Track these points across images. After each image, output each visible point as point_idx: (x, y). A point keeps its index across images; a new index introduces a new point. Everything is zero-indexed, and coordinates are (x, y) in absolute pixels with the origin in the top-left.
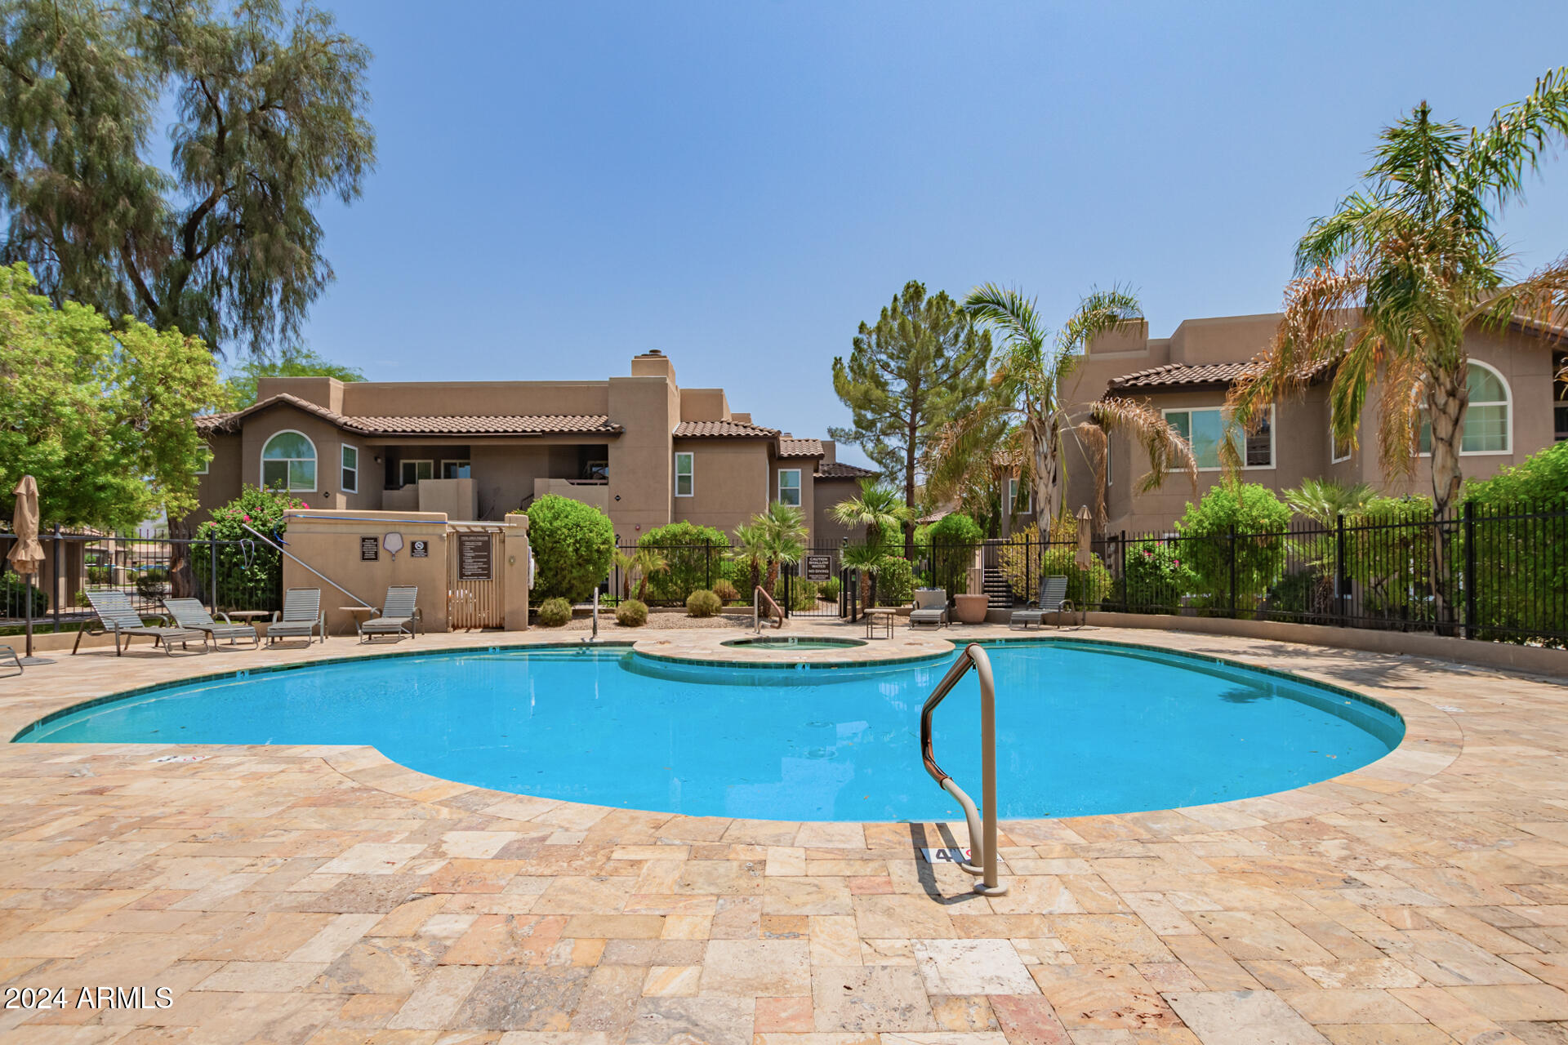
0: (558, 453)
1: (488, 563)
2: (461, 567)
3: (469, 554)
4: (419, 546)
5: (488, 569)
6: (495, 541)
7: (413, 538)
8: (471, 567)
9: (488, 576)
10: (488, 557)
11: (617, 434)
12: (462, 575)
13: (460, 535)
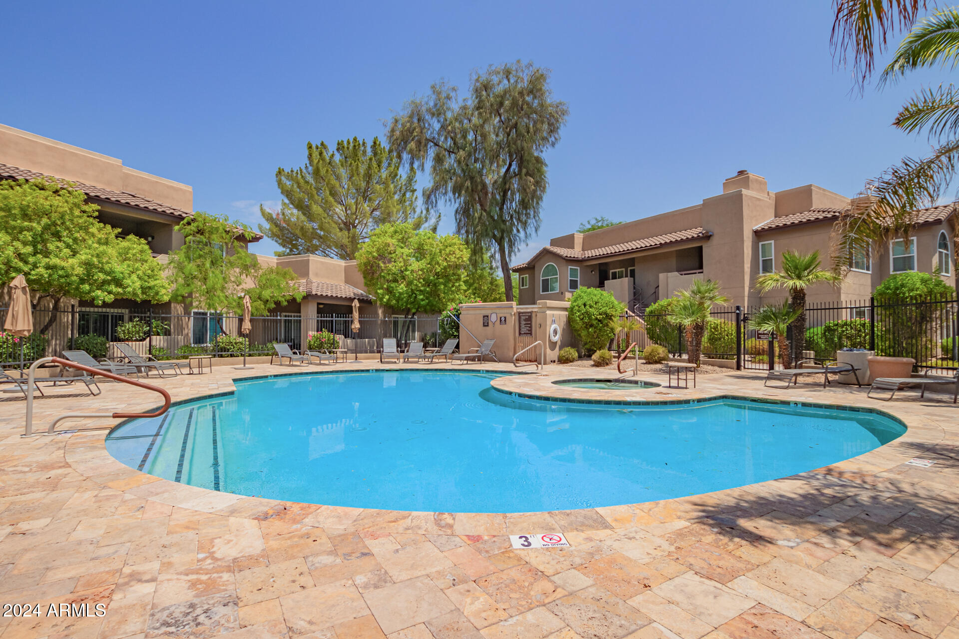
0: (681, 254)
1: (531, 327)
2: (520, 330)
3: (523, 323)
4: (503, 319)
5: (531, 330)
6: (534, 315)
7: (501, 315)
8: (524, 330)
9: (531, 334)
10: (531, 324)
11: (707, 237)
12: (520, 334)
13: (519, 313)
